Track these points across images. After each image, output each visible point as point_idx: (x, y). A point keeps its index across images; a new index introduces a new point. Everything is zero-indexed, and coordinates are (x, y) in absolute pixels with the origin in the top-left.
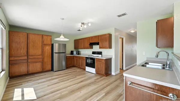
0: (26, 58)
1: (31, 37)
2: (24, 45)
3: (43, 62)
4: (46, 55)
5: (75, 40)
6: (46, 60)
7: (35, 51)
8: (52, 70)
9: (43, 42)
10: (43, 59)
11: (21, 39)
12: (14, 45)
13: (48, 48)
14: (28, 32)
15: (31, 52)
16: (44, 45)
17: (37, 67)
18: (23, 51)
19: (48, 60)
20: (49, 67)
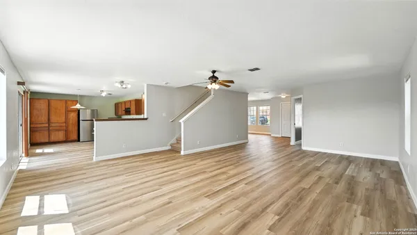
0: (47, 125)
1: (53, 103)
2: (45, 112)
3: (67, 131)
4: (71, 122)
5: (115, 104)
6: (70, 128)
7: (58, 119)
8: (79, 141)
9: (66, 107)
10: (67, 127)
11: (42, 106)
12: (35, 112)
13: (73, 116)
14: (49, 98)
15: (54, 118)
16: (68, 111)
17: (60, 136)
18: (44, 118)
19: (73, 129)
20: (75, 137)
